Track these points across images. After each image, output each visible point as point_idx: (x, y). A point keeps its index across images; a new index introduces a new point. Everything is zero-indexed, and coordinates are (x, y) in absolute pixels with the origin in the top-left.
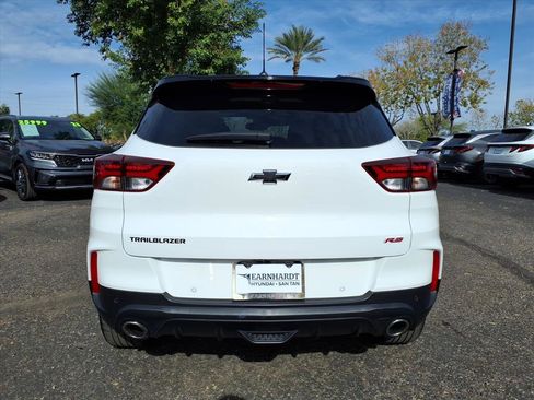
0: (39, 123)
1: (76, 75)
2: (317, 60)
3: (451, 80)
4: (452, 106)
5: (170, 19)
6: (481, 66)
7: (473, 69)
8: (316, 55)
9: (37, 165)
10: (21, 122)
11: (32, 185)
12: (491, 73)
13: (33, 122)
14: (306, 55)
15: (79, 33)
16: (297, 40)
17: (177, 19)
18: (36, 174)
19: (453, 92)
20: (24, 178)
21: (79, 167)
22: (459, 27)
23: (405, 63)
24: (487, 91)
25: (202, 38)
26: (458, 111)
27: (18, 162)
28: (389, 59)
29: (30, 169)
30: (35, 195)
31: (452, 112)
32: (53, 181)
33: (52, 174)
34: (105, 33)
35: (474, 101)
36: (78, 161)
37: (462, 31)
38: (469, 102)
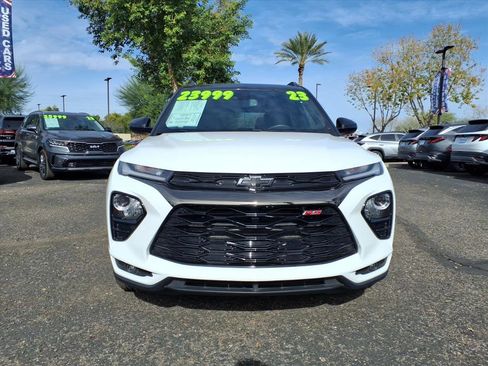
0: (60, 117)
1: (108, 79)
2: (320, 62)
3: (439, 78)
4: (440, 102)
5: (166, 29)
6: (471, 63)
7: (464, 67)
8: (320, 58)
9: (54, 151)
10: (45, 117)
11: (50, 167)
12: (483, 71)
13: (55, 116)
14: (310, 58)
15: (97, 42)
16: (301, 44)
17: (171, 29)
18: (53, 158)
19: (441, 88)
20: (45, 161)
21: (87, 152)
22: (450, 29)
23: (398, 63)
24: (478, 88)
25: (194, 45)
26: (446, 106)
27: (40, 148)
28: (384, 60)
29: (49, 154)
30: (52, 175)
31: (440, 107)
32: (66, 163)
33: (66, 158)
34: (118, 42)
35: (466, 97)
36: (87, 147)
37: (452, 32)
38: (461, 99)
